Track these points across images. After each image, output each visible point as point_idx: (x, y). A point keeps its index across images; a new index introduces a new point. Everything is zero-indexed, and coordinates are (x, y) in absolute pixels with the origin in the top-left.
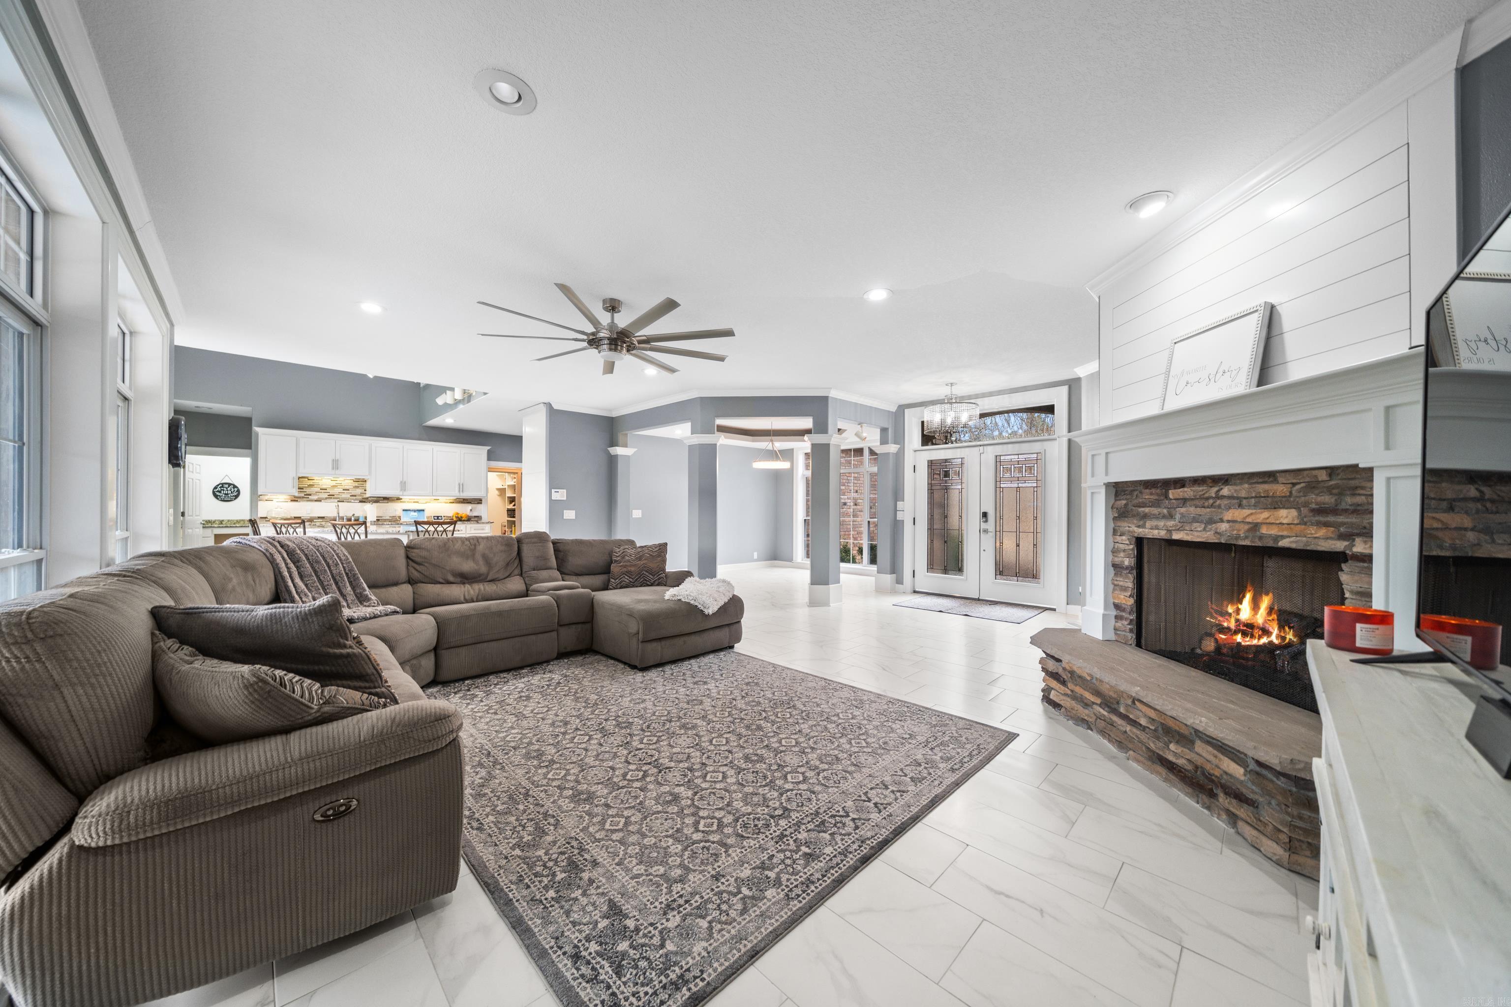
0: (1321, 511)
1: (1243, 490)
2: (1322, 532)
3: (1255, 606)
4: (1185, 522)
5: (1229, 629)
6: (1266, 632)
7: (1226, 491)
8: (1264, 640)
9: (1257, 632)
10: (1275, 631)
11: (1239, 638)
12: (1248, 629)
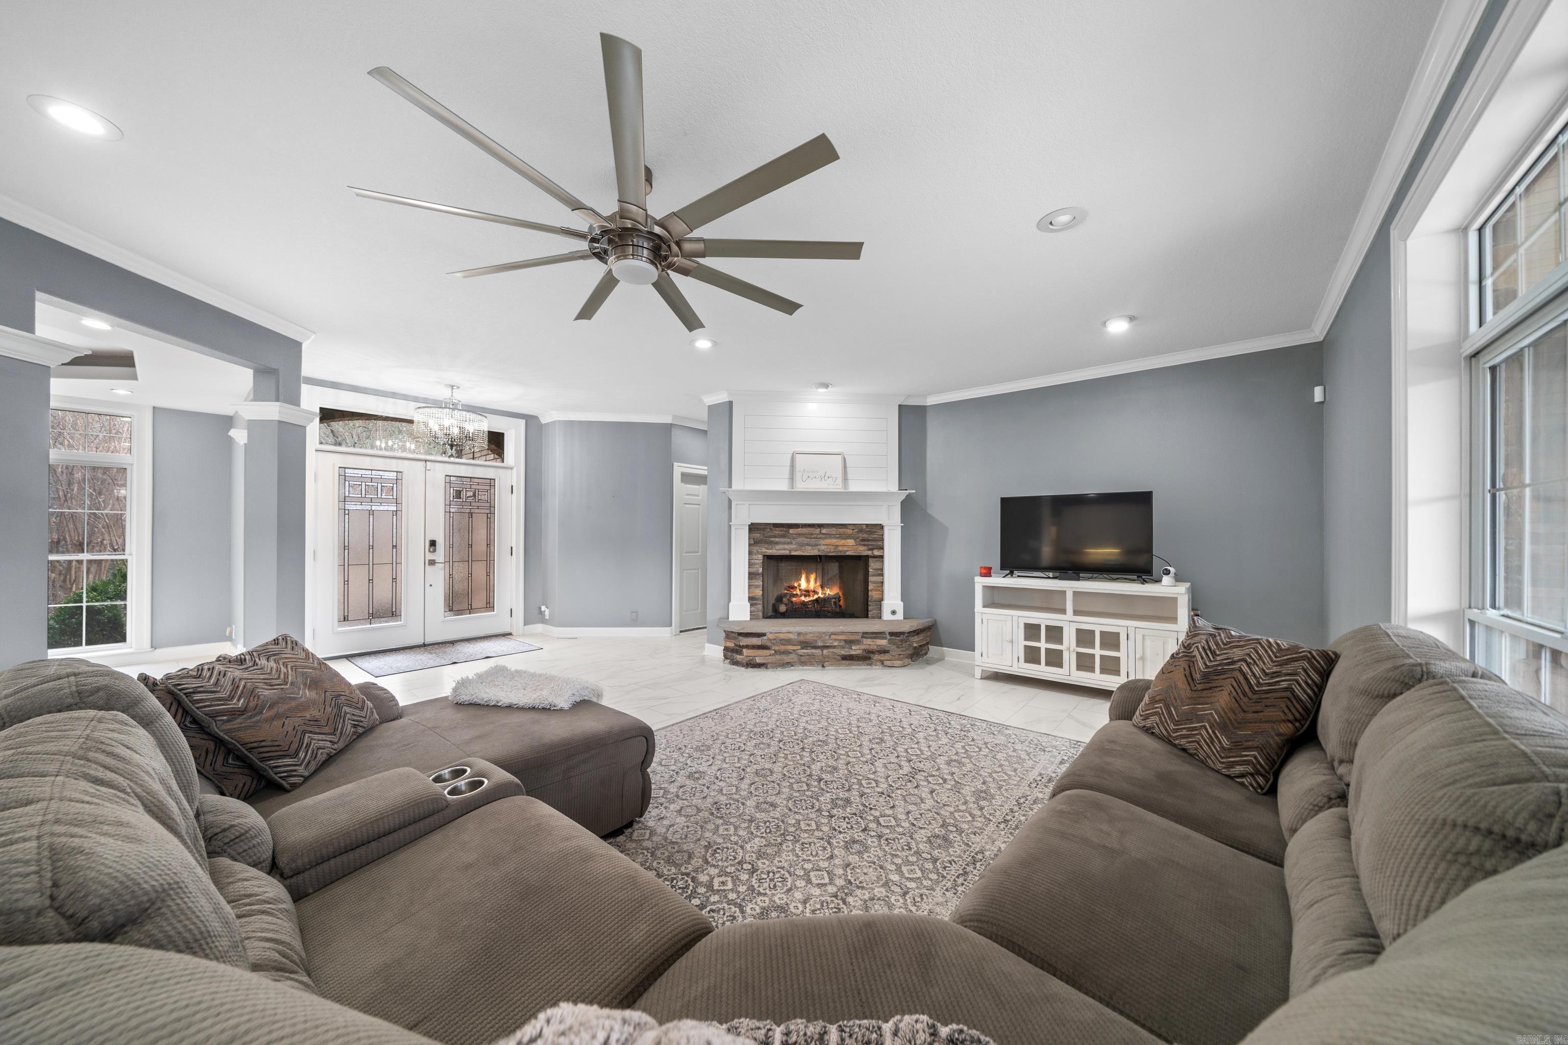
0: (863, 540)
1: (833, 531)
2: (864, 548)
3: (808, 581)
4: (801, 545)
5: (797, 595)
6: (815, 592)
7: (824, 531)
8: (816, 597)
9: (811, 594)
10: (820, 591)
11: (803, 598)
12: (807, 593)
